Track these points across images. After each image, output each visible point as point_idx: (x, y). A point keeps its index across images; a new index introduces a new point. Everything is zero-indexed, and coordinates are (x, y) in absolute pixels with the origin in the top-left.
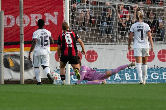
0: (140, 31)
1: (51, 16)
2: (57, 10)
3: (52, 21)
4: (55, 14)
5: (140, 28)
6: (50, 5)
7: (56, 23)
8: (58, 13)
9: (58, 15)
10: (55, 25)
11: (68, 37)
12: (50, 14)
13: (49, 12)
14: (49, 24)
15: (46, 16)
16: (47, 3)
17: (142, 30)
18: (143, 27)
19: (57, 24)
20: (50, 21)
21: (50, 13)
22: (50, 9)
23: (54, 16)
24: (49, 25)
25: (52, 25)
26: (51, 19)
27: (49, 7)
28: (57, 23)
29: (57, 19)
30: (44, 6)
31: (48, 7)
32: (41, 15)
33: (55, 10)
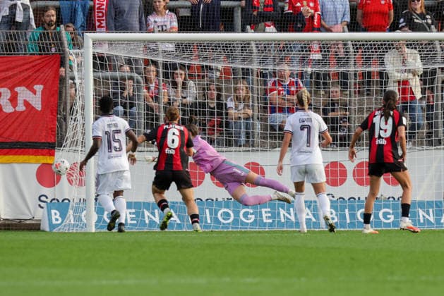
0: (306, 130)
1: (29, 92)
2: (41, 81)
3: (30, 102)
4: (37, 90)
5: (306, 123)
6: (26, 70)
7: (38, 107)
8: (42, 87)
9: (42, 92)
10: (37, 111)
11: (174, 134)
12: (26, 89)
13: (24, 86)
14: (24, 108)
15: (19, 92)
16: (20, 66)
17: (309, 128)
18: (310, 120)
19: (40, 109)
20: (26, 103)
21: (27, 87)
22: (26, 79)
23: (34, 92)
24: (24, 112)
25: (30, 111)
26: (28, 100)
27: (26, 74)
28: (40, 106)
29: (40, 99)
30: (16, 71)
31: (23, 74)
32: (9, 91)
33: (36, 81)
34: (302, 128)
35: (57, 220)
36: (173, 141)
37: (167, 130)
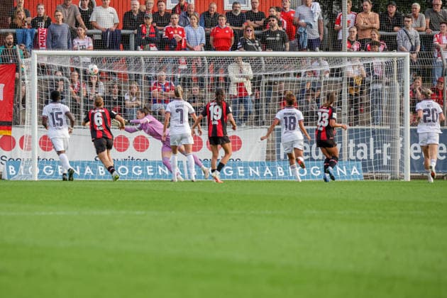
0: (180, 112)
5: (180, 108)
11: (98, 116)
34: (177, 111)
35: (12, 172)
36: (98, 121)
37: (93, 114)
